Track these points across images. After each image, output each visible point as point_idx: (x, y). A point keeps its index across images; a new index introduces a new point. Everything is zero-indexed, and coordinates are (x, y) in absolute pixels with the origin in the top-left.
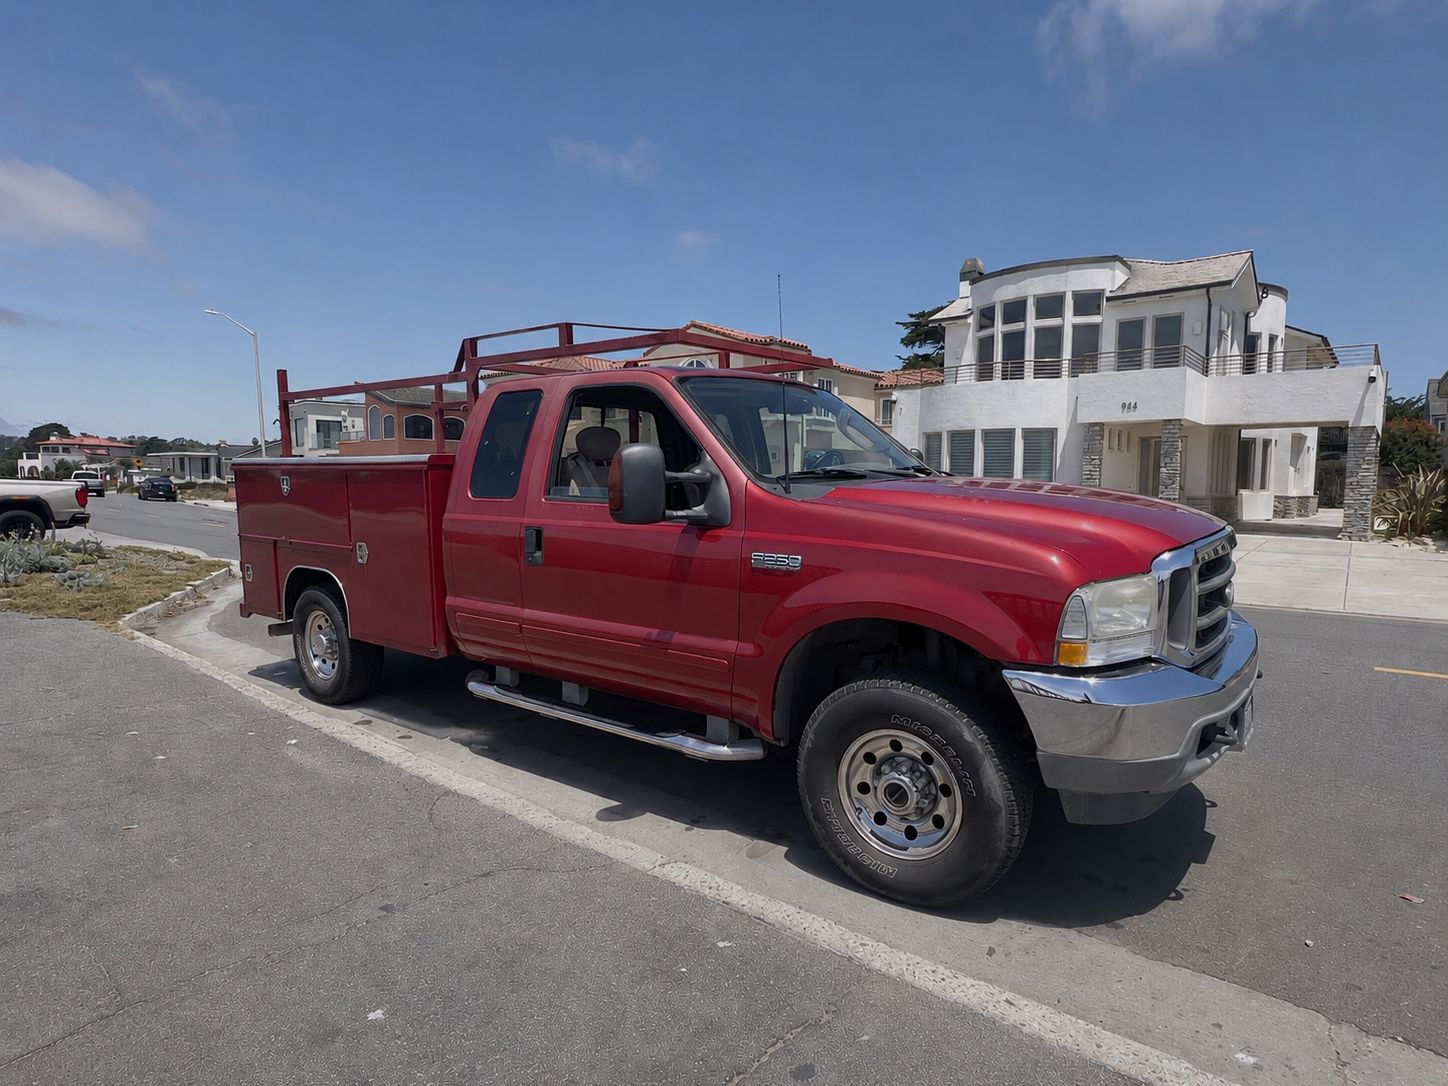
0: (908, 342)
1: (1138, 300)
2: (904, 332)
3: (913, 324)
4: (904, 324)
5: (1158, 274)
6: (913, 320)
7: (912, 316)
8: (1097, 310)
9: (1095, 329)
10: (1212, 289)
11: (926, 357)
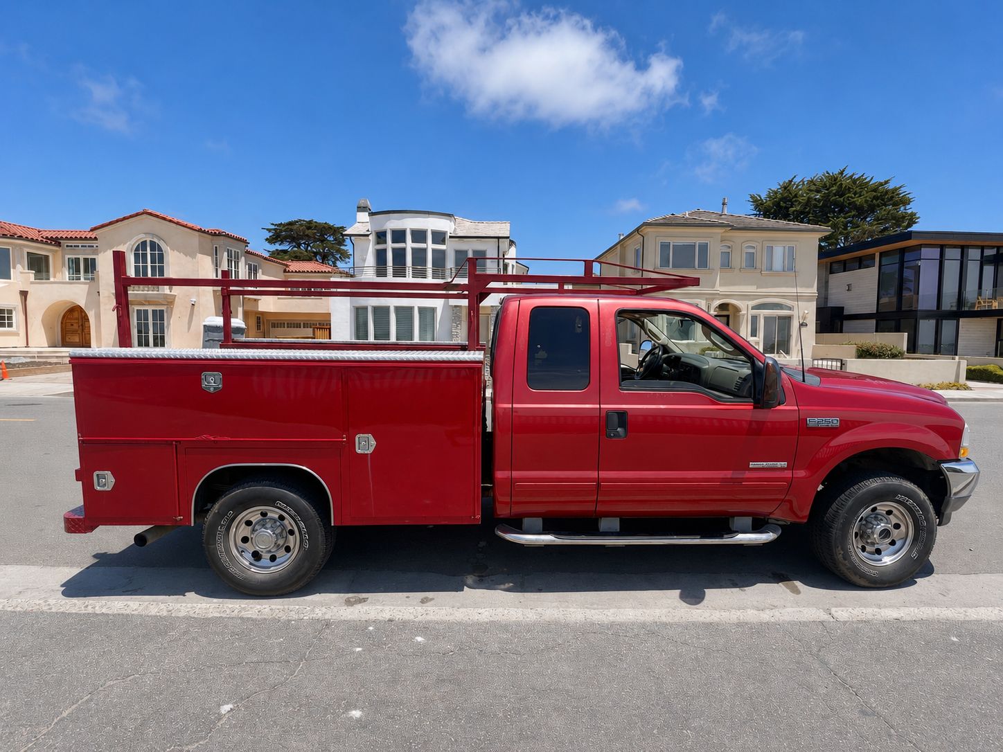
0: (271, 240)
1: (465, 240)
2: (268, 235)
3: (274, 229)
4: (267, 229)
5: (466, 227)
6: (273, 227)
7: (273, 224)
8: (443, 242)
9: (443, 252)
10: (500, 240)
11: (285, 252)
